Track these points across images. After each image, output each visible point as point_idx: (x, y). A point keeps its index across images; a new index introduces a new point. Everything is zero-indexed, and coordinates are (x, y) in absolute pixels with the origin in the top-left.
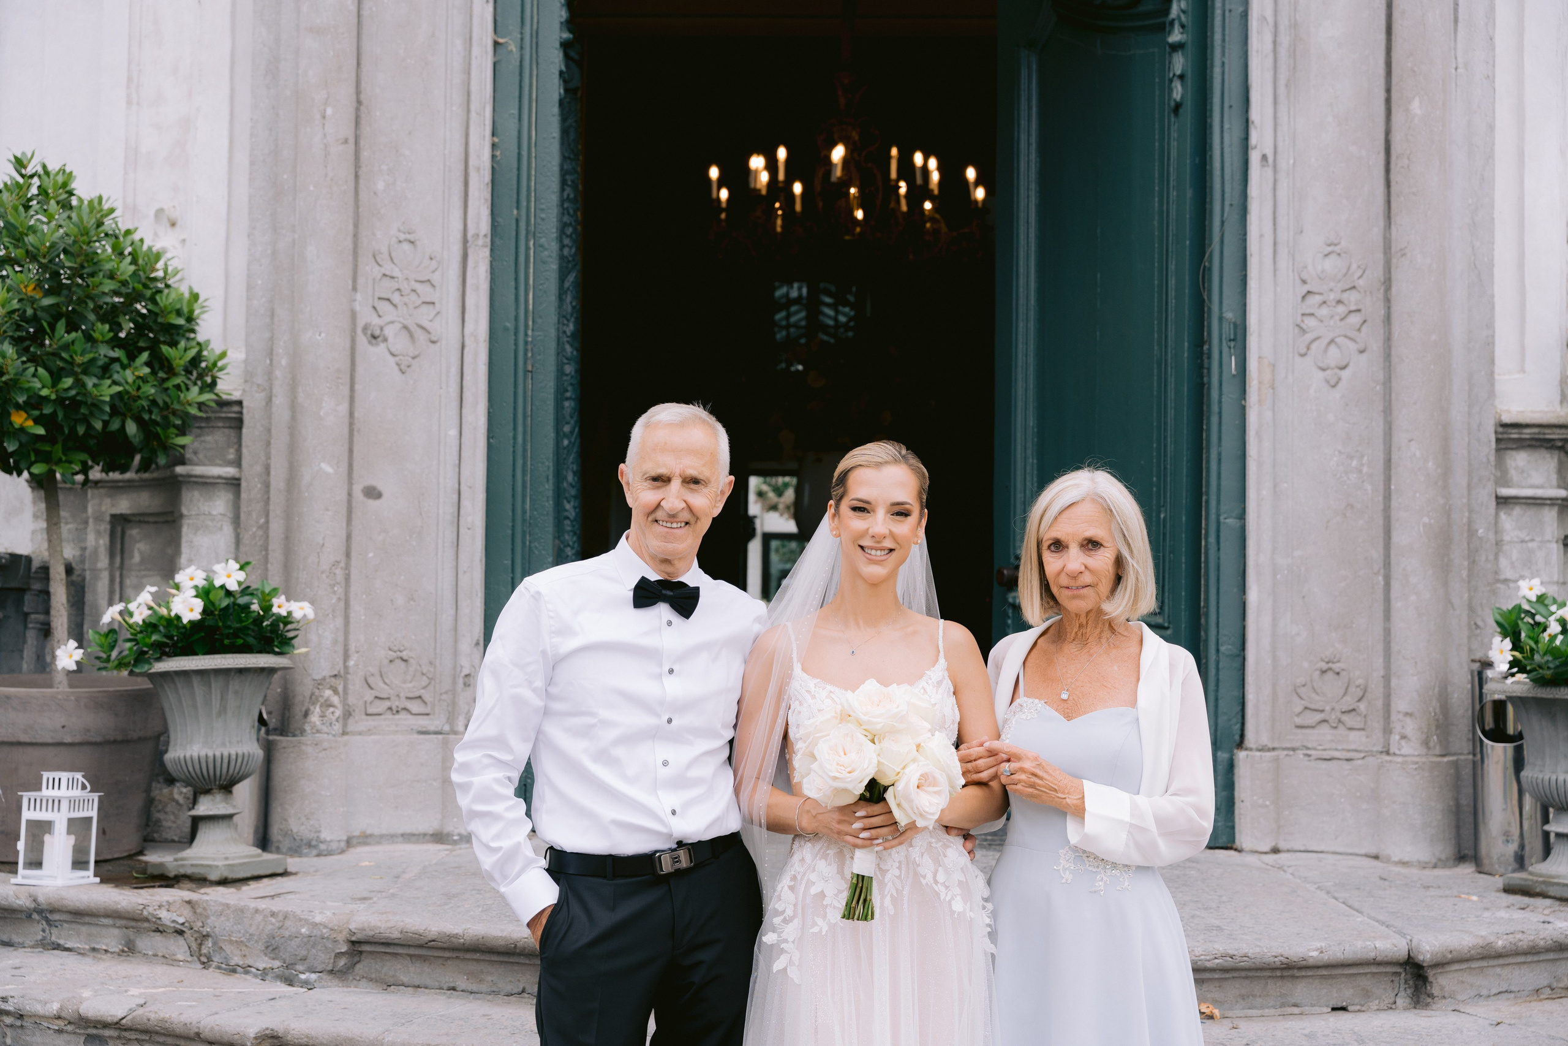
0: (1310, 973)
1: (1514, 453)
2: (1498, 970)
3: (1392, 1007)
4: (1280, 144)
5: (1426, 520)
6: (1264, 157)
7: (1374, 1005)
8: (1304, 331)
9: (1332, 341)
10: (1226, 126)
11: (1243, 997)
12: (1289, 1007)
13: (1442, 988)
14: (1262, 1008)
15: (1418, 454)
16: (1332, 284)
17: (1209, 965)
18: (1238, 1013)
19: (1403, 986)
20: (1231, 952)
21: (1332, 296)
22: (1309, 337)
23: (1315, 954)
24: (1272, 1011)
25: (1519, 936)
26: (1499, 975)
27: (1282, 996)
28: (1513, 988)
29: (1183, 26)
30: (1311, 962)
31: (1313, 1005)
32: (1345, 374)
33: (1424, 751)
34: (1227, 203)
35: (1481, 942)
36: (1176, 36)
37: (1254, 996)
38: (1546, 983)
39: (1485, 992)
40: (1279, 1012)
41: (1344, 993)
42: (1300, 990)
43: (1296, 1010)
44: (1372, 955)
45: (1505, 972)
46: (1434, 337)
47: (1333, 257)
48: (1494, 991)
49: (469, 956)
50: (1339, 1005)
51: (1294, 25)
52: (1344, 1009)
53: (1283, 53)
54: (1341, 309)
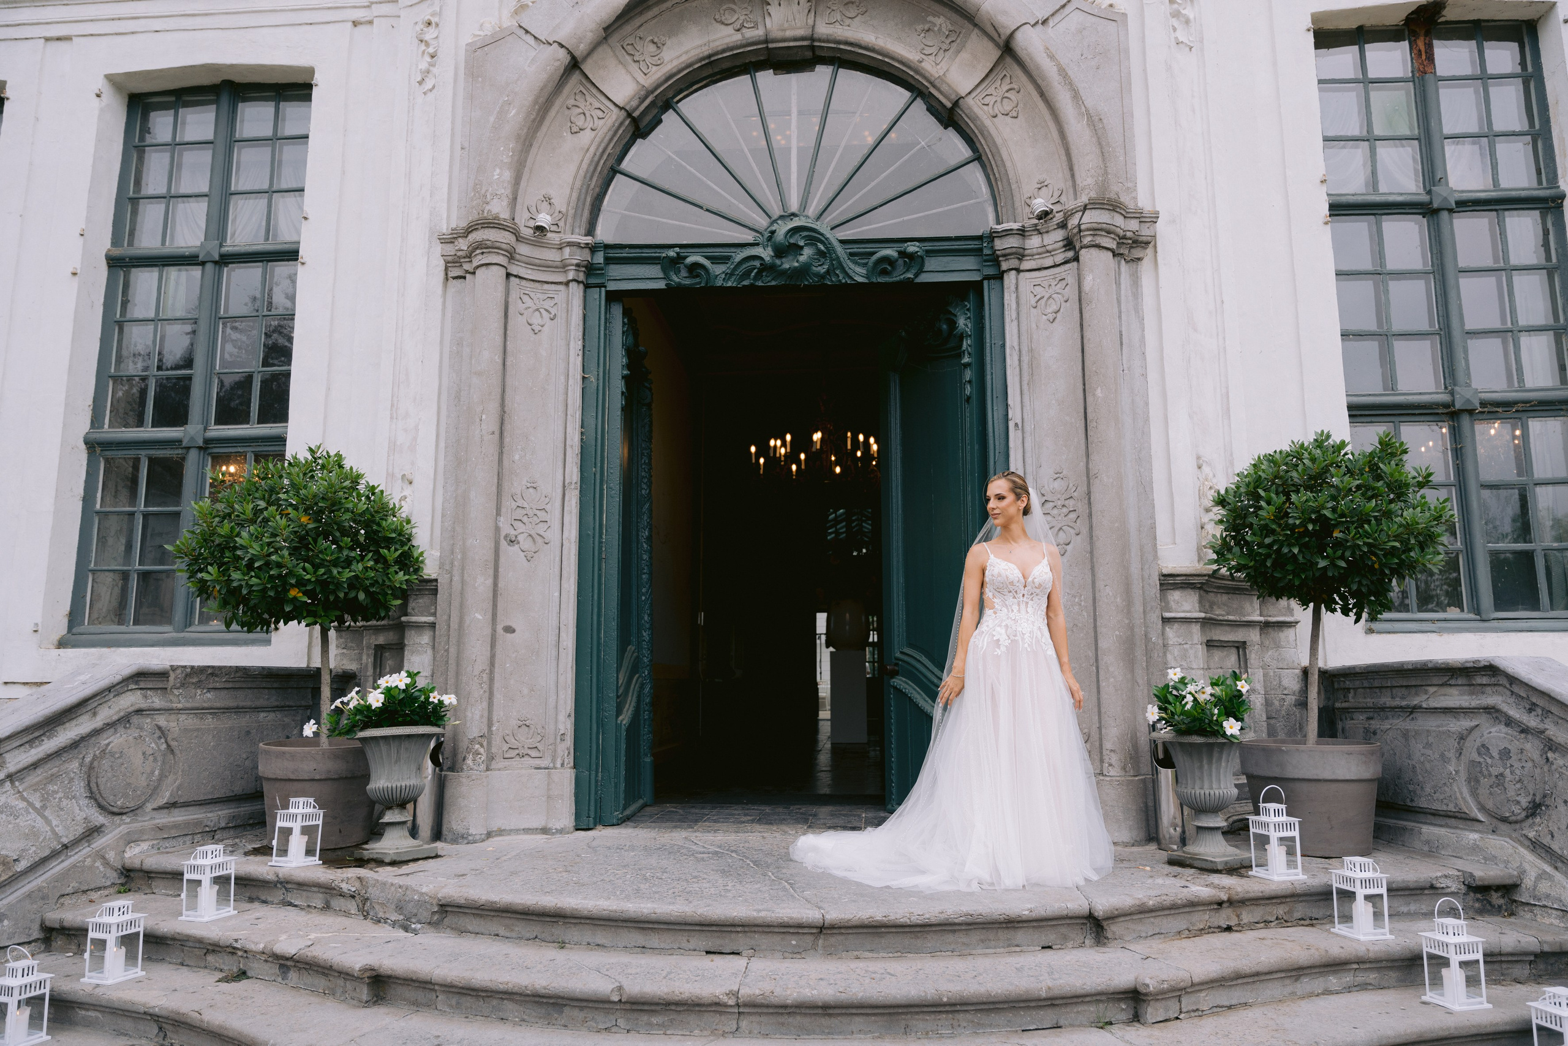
0: (1025, 925)
1: (1172, 591)
2: (1152, 919)
3: (1082, 945)
4: (1025, 417)
5: (1117, 633)
6: (1016, 425)
7: (1070, 944)
9: (1061, 529)
10: (995, 408)
11: (982, 941)
12: (1013, 947)
13: (1114, 933)
14: (995, 948)
15: (1111, 594)
16: (1059, 496)
17: (956, 921)
18: (980, 951)
19: (1089, 932)
20: (971, 913)
21: (1059, 503)
23: (1026, 913)
24: (1002, 950)
25: (1164, 897)
26: (1153, 923)
27: (1008, 939)
28: (1163, 931)
29: (969, 354)
30: (1024, 918)
31: (1029, 946)
32: (1069, 548)
33: (1123, 773)
34: (997, 452)
35: (1137, 902)
36: (966, 359)
37: (989, 940)
38: (1185, 927)
39: (1144, 935)
40: (1007, 950)
41: (1050, 937)
42: (1020, 936)
43: (1018, 949)
44: (1065, 913)
45: (1157, 921)
46: (1116, 525)
47: (1059, 480)
48: (1150, 933)
49: (504, 915)
50: (1047, 945)
51: (1031, 350)
52: (1050, 947)
53: (1025, 366)
54: (1065, 510)
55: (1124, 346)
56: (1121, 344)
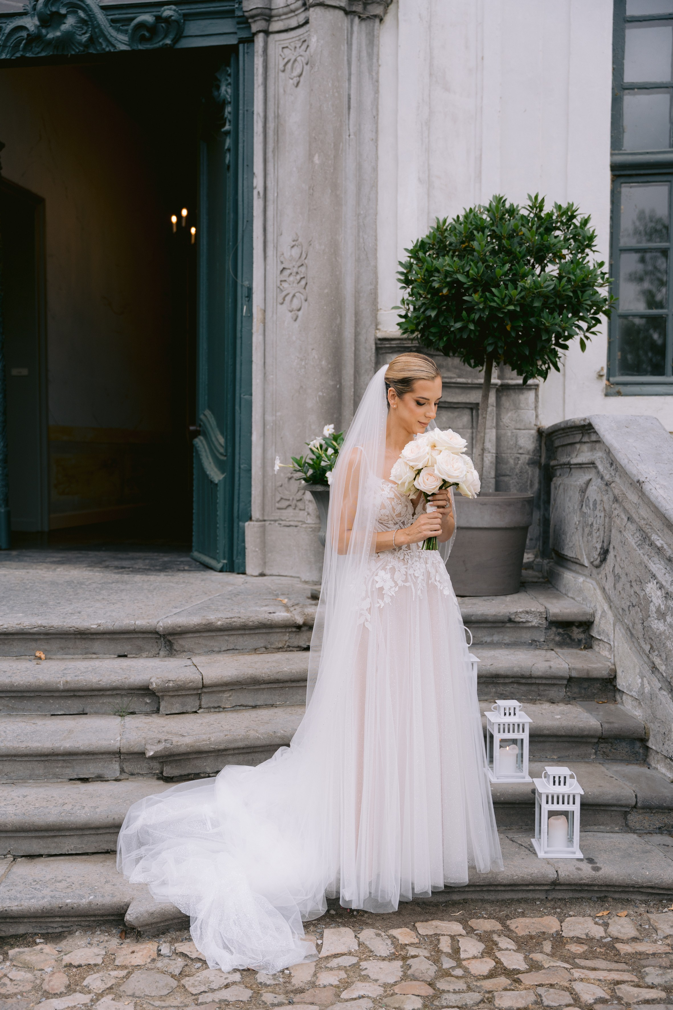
0: (99, 637)
2: (226, 638)
3: (156, 655)
4: (269, 185)
5: (320, 394)
6: (259, 193)
7: (144, 655)
8: (282, 291)
9: (294, 296)
10: (245, 176)
11: (62, 648)
12: (88, 654)
13: (183, 646)
14: (74, 654)
15: (316, 357)
16: (294, 263)
17: (31, 631)
18: (59, 657)
19: (163, 645)
20: (44, 625)
21: (295, 270)
22: (284, 293)
23: (95, 626)
24: (80, 656)
25: (235, 620)
26: (227, 641)
27: (86, 648)
28: (238, 647)
29: (230, 121)
30: (92, 631)
31: (105, 654)
32: (300, 313)
34: (245, 221)
35: (204, 622)
36: (227, 127)
37: (69, 648)
38: (262, 645)
39: (216, 649)
40: (84, 656)
41: (126, 648)
42: (97, 646)
43: (94, 656)
44: (132, 628)
45: (232, 639)
46: (326, 291)
47: (295, 247)
48: (223, 649)
50: (122, 654)
51: (277, 116)
52: (125, 656)
53: (270, 133)
54: (298, 277)
55: (352, 111)
56: (349, 108)
